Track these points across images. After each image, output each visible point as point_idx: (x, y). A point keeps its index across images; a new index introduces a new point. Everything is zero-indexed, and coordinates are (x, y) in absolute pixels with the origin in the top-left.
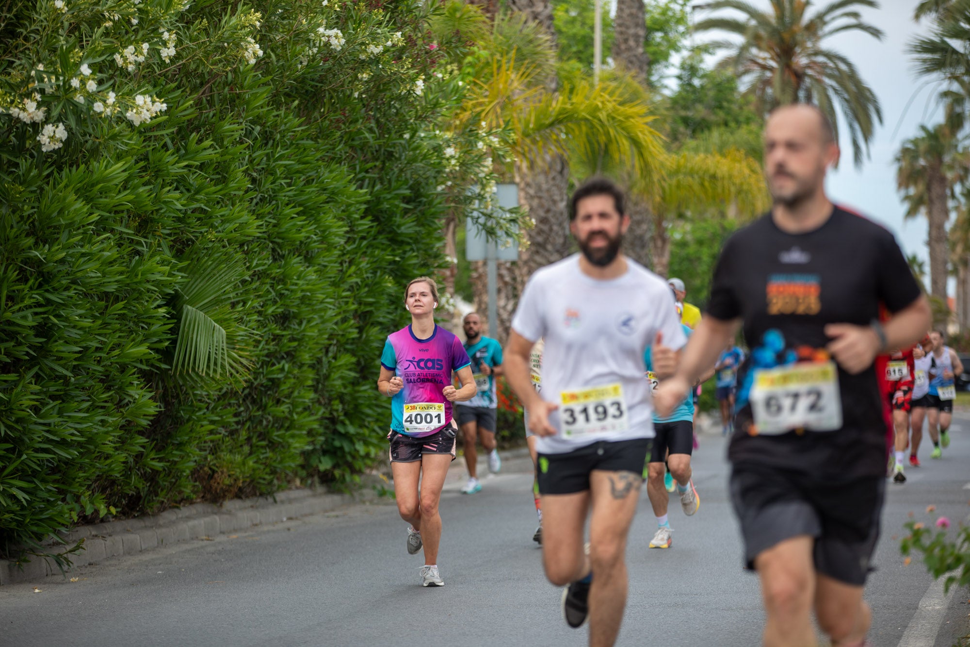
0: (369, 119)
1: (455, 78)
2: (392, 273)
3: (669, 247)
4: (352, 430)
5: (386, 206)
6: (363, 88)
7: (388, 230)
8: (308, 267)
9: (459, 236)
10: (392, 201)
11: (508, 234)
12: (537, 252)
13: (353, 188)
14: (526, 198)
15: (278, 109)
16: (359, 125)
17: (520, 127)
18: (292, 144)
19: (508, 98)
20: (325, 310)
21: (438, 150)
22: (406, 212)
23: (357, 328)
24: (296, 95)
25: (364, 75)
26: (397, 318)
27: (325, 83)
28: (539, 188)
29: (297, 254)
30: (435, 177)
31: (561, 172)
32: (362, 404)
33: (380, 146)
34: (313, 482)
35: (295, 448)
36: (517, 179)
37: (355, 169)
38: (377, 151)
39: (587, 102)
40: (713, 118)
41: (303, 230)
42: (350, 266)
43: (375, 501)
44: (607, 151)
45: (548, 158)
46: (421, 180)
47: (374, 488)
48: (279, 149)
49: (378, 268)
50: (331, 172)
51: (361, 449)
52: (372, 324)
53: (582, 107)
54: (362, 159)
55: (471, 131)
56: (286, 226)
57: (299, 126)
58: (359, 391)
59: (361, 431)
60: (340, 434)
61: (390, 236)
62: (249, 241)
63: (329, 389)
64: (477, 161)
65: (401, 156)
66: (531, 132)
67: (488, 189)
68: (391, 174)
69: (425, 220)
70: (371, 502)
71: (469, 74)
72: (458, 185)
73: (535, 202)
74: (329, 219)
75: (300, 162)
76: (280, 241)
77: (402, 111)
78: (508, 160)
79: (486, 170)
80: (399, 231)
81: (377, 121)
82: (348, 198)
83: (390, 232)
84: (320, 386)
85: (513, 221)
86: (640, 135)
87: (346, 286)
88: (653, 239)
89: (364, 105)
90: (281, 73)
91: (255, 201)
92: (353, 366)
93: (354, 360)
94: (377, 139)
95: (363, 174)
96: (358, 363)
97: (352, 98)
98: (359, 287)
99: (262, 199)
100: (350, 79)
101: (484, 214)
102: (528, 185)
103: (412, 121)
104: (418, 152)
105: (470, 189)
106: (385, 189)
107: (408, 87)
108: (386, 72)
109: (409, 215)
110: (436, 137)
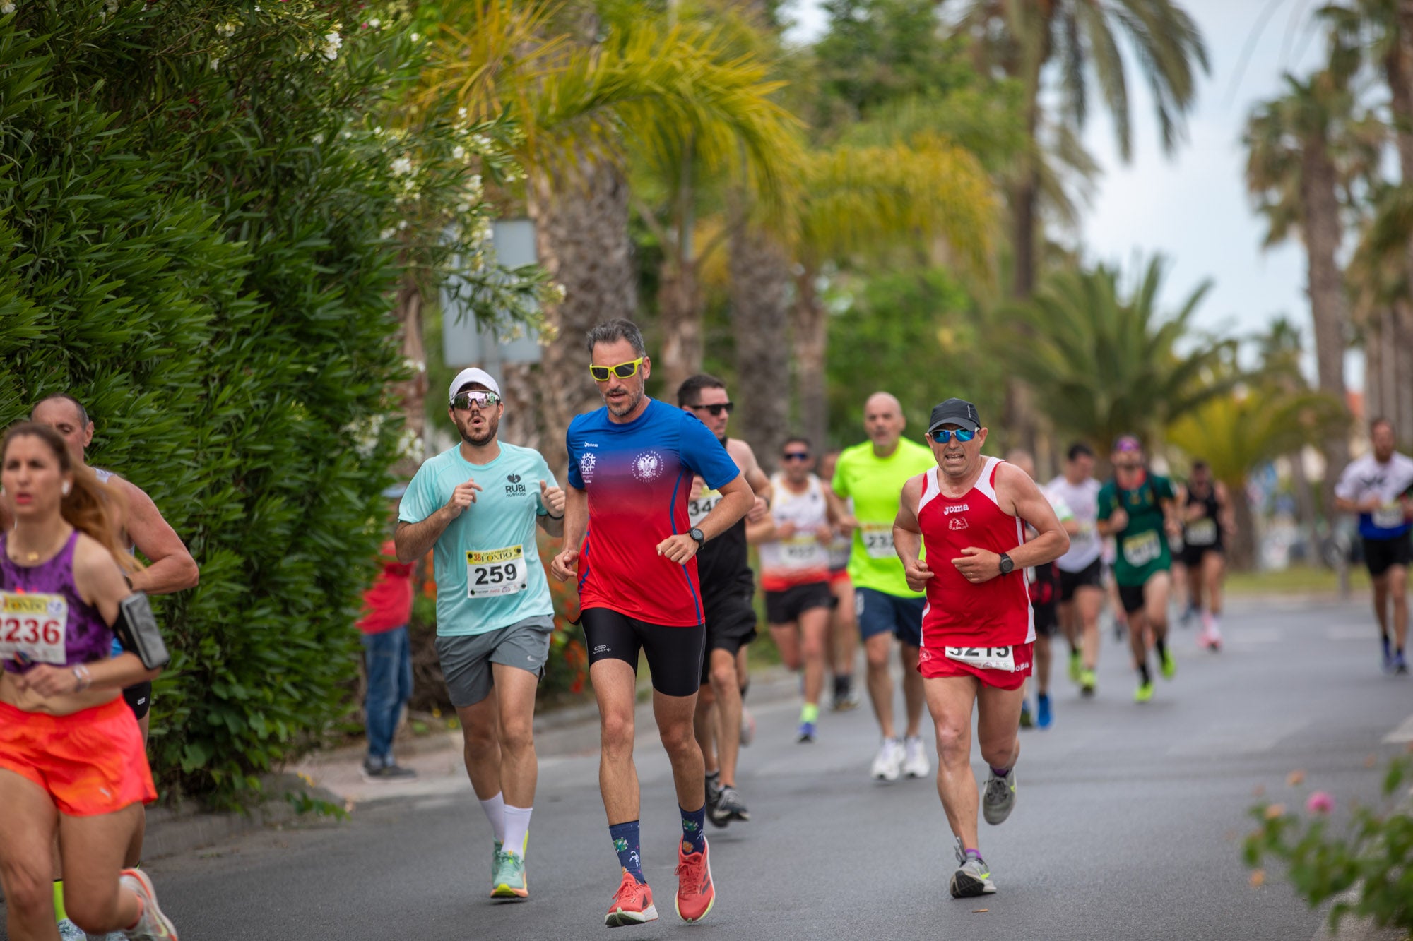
0: (242, 109)
1: (404, 28)
2: (302, 395)
3: (823, 327)
4: (240, 692)
5: (284, 270)
6: (226, 51)
7: (291, 315)
8: (141, 392)
9: (430, 324)
10: (295, 262)
11: (516, 315)
12: (577, 345)
13: (219, 240)
14: (552, 246)
15: (67, 98)
16: (224, 122)
17: (532, 113)
18: (97, 162)
19: (509, 59)
20: (179, 470)
21: (379, 163)
23: (241, 501)
24: (100, 70)
25: (228, 27)
26: (318, 479)
27: (155, 45)
28: (575, 226)
29: (119, 368)
30: (375, 214)
31: (614, 193)
32: (258, 642)
33: (267, 159)
34: (171, 794)
36: (533, 211)
37: (223, 204)
38: (262, 169)
39: (654, 61)
40: (894, 79)
41: (128, 323)
42: (222, 387)
43: (294, 823)
44: (695, 153)
45: (589, 168)
46: (350, 219)
47: (288, 798)
48: (72, 171)
49: (276, 387)
50: (175, 211)
51: (260, 725)
52: (271, 493)
53: (645, 71)
54: (234, 184)
55: (439, 126)
56: (92, 318)
57: (109, 128)
58: (251, 620)
59: (259, 693)
60: (219, 700)
61: (295, 326)
62: (23, 348)
63: (195, 617)
64: (454, 182)
65: (308, 177)
66: (552, 121)
67: (476, 234)
68: (291, 210)
69: (360, 294)
70: (285, 824)
71: (431, 20)
72: (418, 227)
73: (569, 252)
74: (176, 301)
75: (115, 196)
76: (85, 345)
77: (306, 91)
78: (510, 178)
79: (470, 197)
80: (312, 318)
81: (259, 113)
82: (212, 259)
83: (296, 320)
84: (177, 613)
85: (524, 290)
86: (756, 120)
87: (218, 425)
88: (793, 311)
89: (232, 85)
90: (69, 29)
91: (31, 272)
92: (238, 573)
93: (238, 561)
94: (260, 146)
95: (238, 213)
96: (247, 566)
97: (206, 72)
98: (241, 425)
99: (46, 268)
100: (201, 35)
101: (470, 280)
102: (554, 221)
103: (325, 110)
104: (339, 168)
105: (441, 235)
106: (282, 239)
107: (312, 46)
108: (268, 18)
109: (331, 286)
110: (373, 138)
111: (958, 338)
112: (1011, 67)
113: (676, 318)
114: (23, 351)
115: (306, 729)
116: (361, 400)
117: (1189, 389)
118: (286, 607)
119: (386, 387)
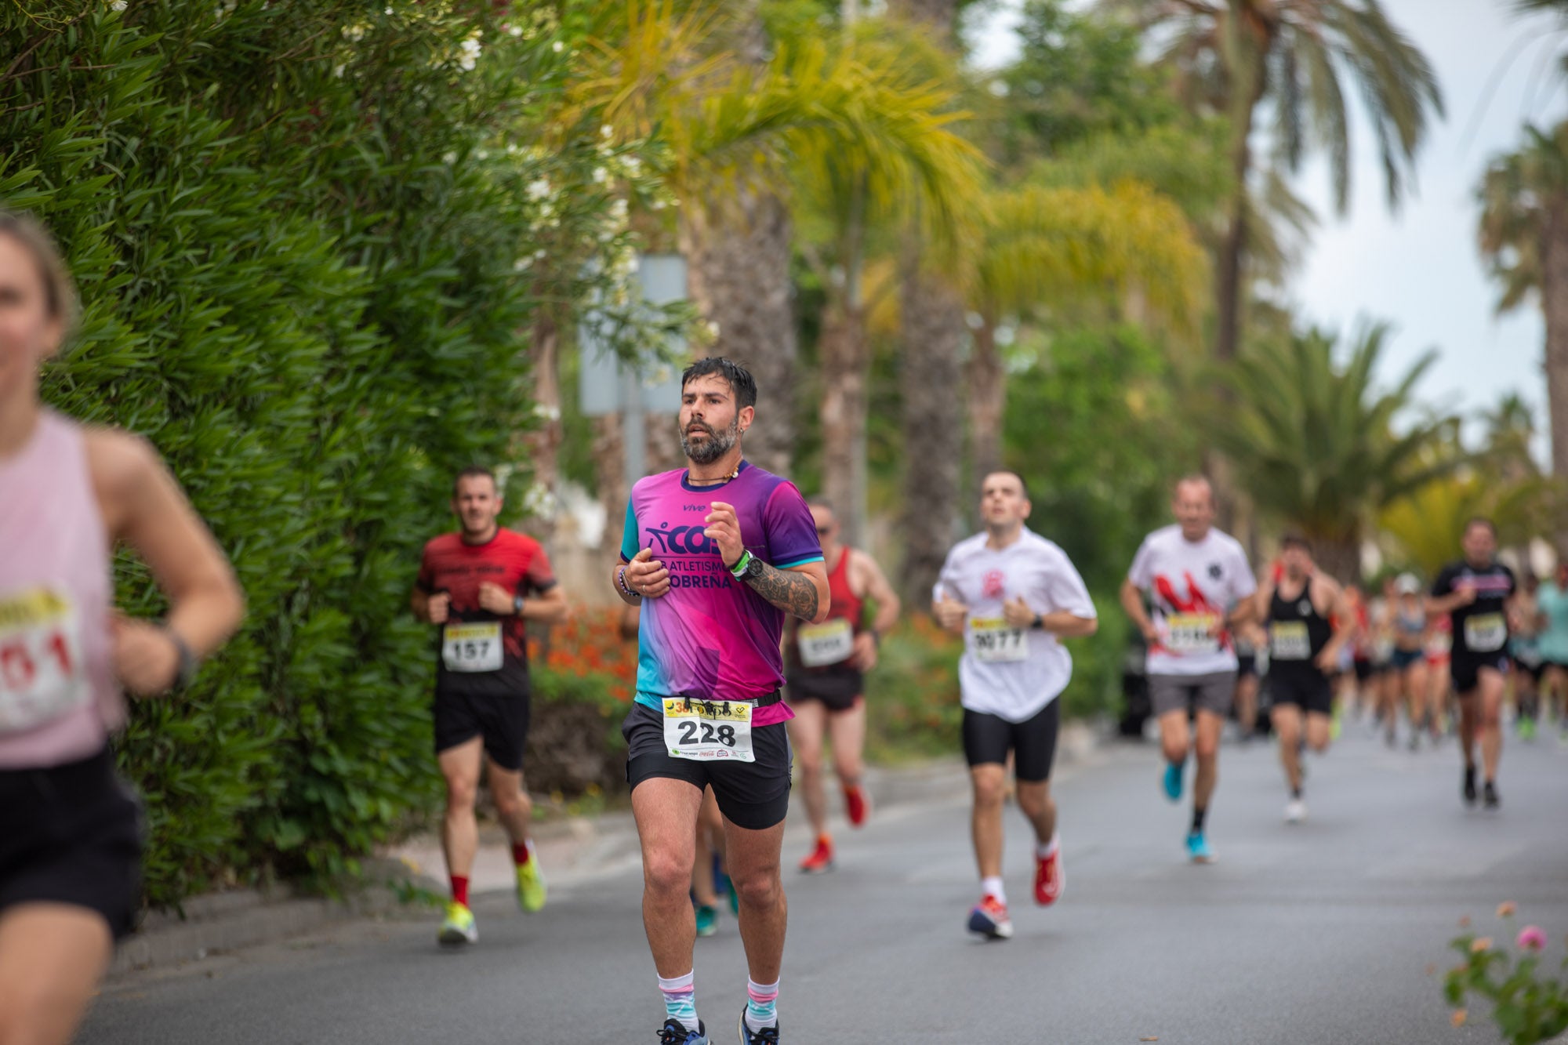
0: (368, 121)
1: (548, 37)
2: (423, 440)
3: (1001, 386)
4: (343, 765)
5: (407, 302)
6: (352, 57)
7: (413, 351)
8: (245, 430)
9: (567, 365)
10: (420, 293)
11: (662, 356)
14: (704, 285)
15: (176, 102)
16: (347, 135)
17: (684, 136)
18: (206, 175)
19: (662, 77)
20: (282, 518)
21: (514, 185)
22: (450, 314)
23: (350, 555)
24: (214, 74)
25: (356, 30)
27: (275, 48)
28: (730, 264)
29: (221, 404)
30: (509, 243)
31: (776, 230)
32: (362, 712)
33: (394, 179)
34: (262, 876)
35: (224, 805)
36: (685, 245)
37: (342, 225)
38: (388, 189)
39: (825, 85)
40: (1087, 114)
41: (235, 354)
42: (334, 428)
43: (394, 913)
44: (866, 188)
45: (749, 199)
46: (481, 248)
47: (390, 885)
48: (179, 184)
49: (395, 431)
50: (291, 231)
51: (362, 805)
52: (383, 547)
54: (355, 204)
55: (582, 145)
56: (196, 345)
57: (222, 136)
58: (355, 686)
59: (361, 768)
60: (318, 775)
61: (418, 364)
62: (118, 377)
63: (294, 682)
64: (596, 209)
65: (437, 200)
66: (711, 147)
67: (618, 266)
68: (417, 236)
69: (488, 332)
70: (387, 914)
71: (578, 28)
72: (557, 258)
73: (723, 293)
74: (287, 332)
75: (224, 212)
76: (185, 377)
77: (438, 105)
78: (660, 204)
79: (613, 225)
80: (436, 355)
81: (387, 127)
82: (329, 283)
83: (418, 357)
84: (275, 677)
85: (672, 329)
86: (935, 153)
87: (328, 469)
88: (969, 367)
89: (358, 95)
90: (181, 26)
91: (130, 294)
92: (344, 634)
93: (345, 621)
94: (387, 163)
95: (359, 237)
96: (355, 628)
97: (331, 80)
98: (354, 472)
99: (147, 291)
100: (326, 39)
101: (612, 316)
102: (708, 257)
103: (459, 126)
104: (472, 190)
105: (580, 267)
106: (407, 268)
107: (447, 53)
108: (400, 22)
109: (457, 319)
110: (508, 159)
111: (1150, 403)
112: (1219, 103)
113: (838, 369)
114: (119, 380)
115: (412, 809)
116: (488, 448)
117: (1407, 469)
118: (395, 675)
119: (515, 436)
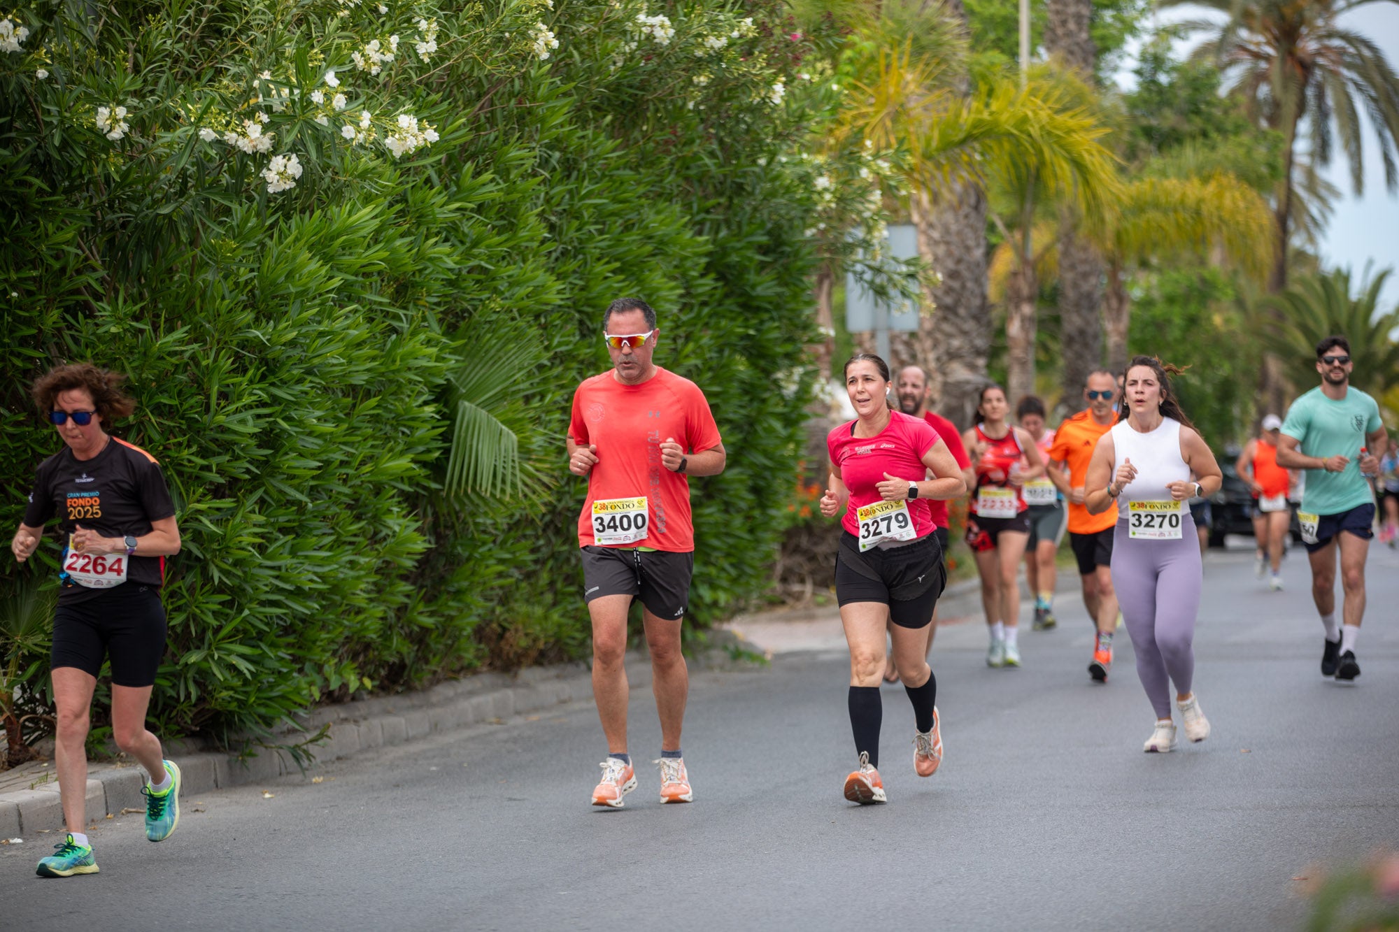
0: (709, 139)
1: (827, 80)
2: (745, 351)
3: (1128, 308)
5: (734, 258)
6: (699, 96)
7: (738, 291)
9: (837, 297)
10: (743, 252)
11: (904, 294)
12: (945, 319)
13: (689, 235)
14: (929, 245)
15: (584, 128)
16: (695, 148)
17: (919, 147)
18: (604, 175)
19: (902, 105)
21: (806, 180)
24: (609, 109)
25: (702, 79)
26: (753, 414)
27: (648, 91)
31: (976, 208)
33: (725, 176)
36: (916, 218)
37: (691, 208)
38: (721, 183)
39: (1012, 110)
40: (1186, 127)
42: (686, 343)
43: (727, 667)
44: (1038, 177)
45: (958, 187)
46: (783, 222)
47: (725, 648)
48: (586, 183)
49: (726, 344)
50: (658, 213)
51: (707, 594)
53: (1004, 118)
54: (700, 194)
55: (851, 153)
56: (597, 288)
57: (614, 151)
59: (704, 570)
61: (741, 300)
62: (546, 311)
64: (860, 196)
65: (754, 188)
66: (935, 153)
67: (876, 234)
68: (741, 214)
69: (789, 276)
70: (722, 668)
71: (847, 74)
72: (833, 228)
73: (941, 250)
74: (656, 279)
75: (615, 200)
76: (589, 310)
77: (755, 127)
78: (903, 192)
79: (872, 207)
80: (754, 294)
81: (721, 142)
82: (683, 248)
83: (741, 295)
85: (912, 276)
86: (1086, 156)
88: (1106, 297)
89: (702, 121)
90: (588, 78)
91: (554, 255)
94: (721, 166)
95: (703, 215)
97: (684, 111)
99: (564, 253)
100: (682, 84)
101: (870, 267)
102: (931, 226)
103: (769, 141)
104: (778, 183)
105: (850, 233)
106: (734, 235)
107: (763, 93)
108: (732, 73)
109: (767, 270)
110: (802, 162)
111: (1227, 321)
112: (1273, 120)
113: (1018, 300)
114: (546, 313)
115: (738, 598)
116: (787, 356)
118: (727, 507)
119: (805, 347)
